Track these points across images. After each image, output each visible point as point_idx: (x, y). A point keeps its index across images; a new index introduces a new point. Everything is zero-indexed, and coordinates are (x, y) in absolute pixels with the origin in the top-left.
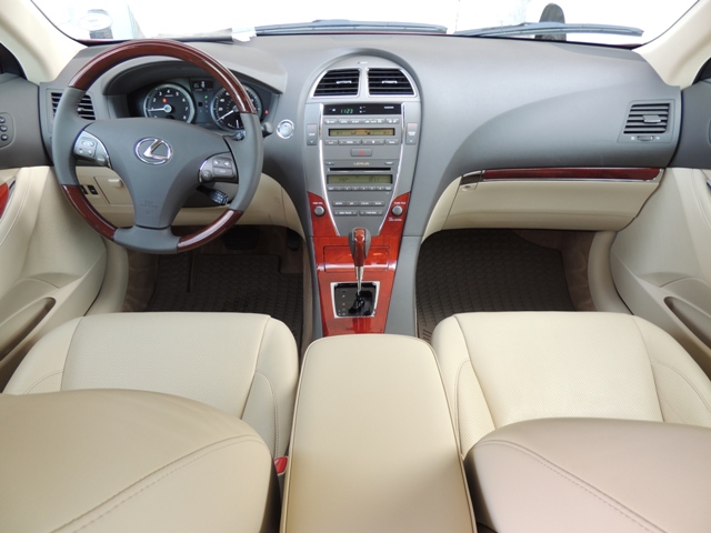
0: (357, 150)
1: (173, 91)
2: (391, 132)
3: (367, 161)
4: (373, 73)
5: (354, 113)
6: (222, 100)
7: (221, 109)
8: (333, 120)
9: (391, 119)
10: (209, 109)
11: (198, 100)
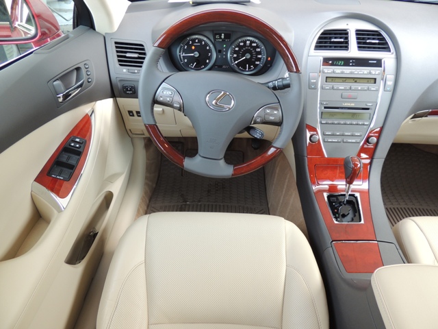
0: (346, 94)
1: (200, 41)
2: (373, 81)
3: (352, 102)
4: (359, 33)
5: (344, 65)
6: (237, 49)
7: (235, 55)
8: (329, 70)
9: (374, 71)
10: (226, 55)
11: (218, 48)
